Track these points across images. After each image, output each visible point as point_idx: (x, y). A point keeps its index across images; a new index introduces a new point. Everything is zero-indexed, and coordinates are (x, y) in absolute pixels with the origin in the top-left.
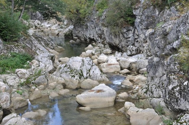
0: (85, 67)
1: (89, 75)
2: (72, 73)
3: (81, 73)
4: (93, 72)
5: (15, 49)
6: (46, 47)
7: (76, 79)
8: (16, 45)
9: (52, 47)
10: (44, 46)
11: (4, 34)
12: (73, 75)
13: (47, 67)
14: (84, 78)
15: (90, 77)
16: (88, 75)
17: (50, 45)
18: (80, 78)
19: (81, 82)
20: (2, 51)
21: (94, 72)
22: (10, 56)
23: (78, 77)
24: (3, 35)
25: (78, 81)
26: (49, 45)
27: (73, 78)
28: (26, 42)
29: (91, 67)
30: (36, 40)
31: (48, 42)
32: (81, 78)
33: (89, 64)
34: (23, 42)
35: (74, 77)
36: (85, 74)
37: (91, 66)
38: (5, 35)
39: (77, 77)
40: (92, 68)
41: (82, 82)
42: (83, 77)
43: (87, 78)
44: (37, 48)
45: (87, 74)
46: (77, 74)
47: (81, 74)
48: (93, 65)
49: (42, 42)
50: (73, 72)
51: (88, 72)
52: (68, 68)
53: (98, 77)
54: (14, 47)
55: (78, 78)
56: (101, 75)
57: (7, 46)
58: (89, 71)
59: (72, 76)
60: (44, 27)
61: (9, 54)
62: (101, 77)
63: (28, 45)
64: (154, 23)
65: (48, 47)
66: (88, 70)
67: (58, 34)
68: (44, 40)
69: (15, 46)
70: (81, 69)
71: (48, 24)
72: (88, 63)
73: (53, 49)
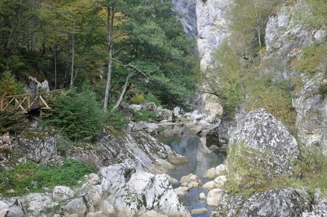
0: (153, 189)
1: (158, 204)
2: (128, 199)
3: (141, 199)
4: (166, 200)
5: (84, 154)
6: (151, 154)
7: (132, 209)
8: (88, 148)
9: (163, 155)
10: (149, 152)
11: (71, 129)
12: (128, 201)
13: (113, 186)
14: (148, 209)
15: (159, 207)
16: (156, 204)
17: (161, 151)
18: (138, 208)
19: (140, 215)
20: (53, 156)
21: (168, 201)
22: (62, 164)
23: (136, 206)
24: (69, 131)
25: (133, 212)
26: (159, 151)
27: (128, 206)
28: (110, 144)
29: (165, 191)
30: (134, 141)
31: (158, 146)
32: (141, 208)
33: (161, 186)
34: (104, 143)
35: (130, 205)
36: (149, 203)
37: (164, 189)
38: (72, 131)
39: (134, 205)
40: (165, 193)
41: (142, 214)
42: (146, 206)
43: (152, 208)
44: (127, 155)
45: (153, 203)
46: (134, 201)
47: (142, 201)
48: (168, 188)
49: (146, 145)
50: (130, 198)
51: (157, 199)
52: (126, 190)
53: (171, 209)
54: (82, 152)
55: (136, 208)
56: (178, 206)
57: (73, 149)
58: (159, 197)
59: (127, 204)
60: (188, 118)
61: (61, 162)
62: (178, 209)
63: (111, 149)
64: (320, 124)
65: (156, 155)
66: (158, 195)
67: (200, 132)
68: (150, 143)
69: (85, 149)
70: (144, 193)
71: (198, 113)
72: (160, 184)
73: (164, 159)
